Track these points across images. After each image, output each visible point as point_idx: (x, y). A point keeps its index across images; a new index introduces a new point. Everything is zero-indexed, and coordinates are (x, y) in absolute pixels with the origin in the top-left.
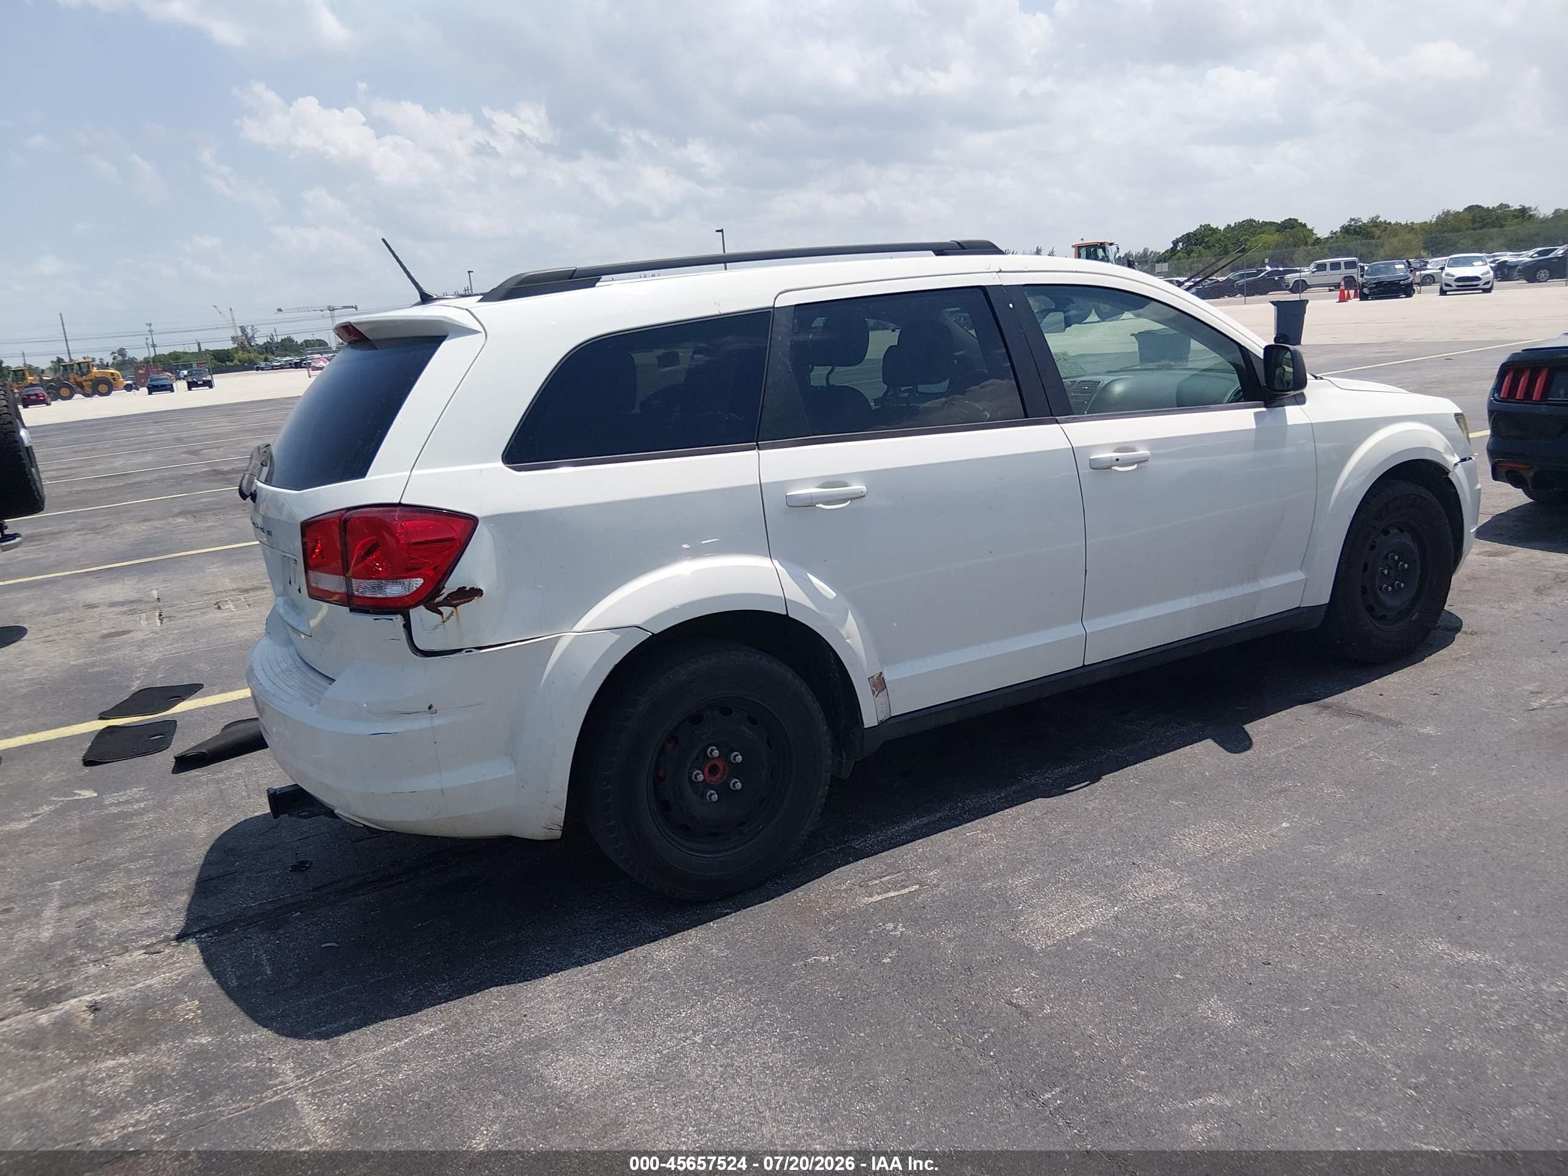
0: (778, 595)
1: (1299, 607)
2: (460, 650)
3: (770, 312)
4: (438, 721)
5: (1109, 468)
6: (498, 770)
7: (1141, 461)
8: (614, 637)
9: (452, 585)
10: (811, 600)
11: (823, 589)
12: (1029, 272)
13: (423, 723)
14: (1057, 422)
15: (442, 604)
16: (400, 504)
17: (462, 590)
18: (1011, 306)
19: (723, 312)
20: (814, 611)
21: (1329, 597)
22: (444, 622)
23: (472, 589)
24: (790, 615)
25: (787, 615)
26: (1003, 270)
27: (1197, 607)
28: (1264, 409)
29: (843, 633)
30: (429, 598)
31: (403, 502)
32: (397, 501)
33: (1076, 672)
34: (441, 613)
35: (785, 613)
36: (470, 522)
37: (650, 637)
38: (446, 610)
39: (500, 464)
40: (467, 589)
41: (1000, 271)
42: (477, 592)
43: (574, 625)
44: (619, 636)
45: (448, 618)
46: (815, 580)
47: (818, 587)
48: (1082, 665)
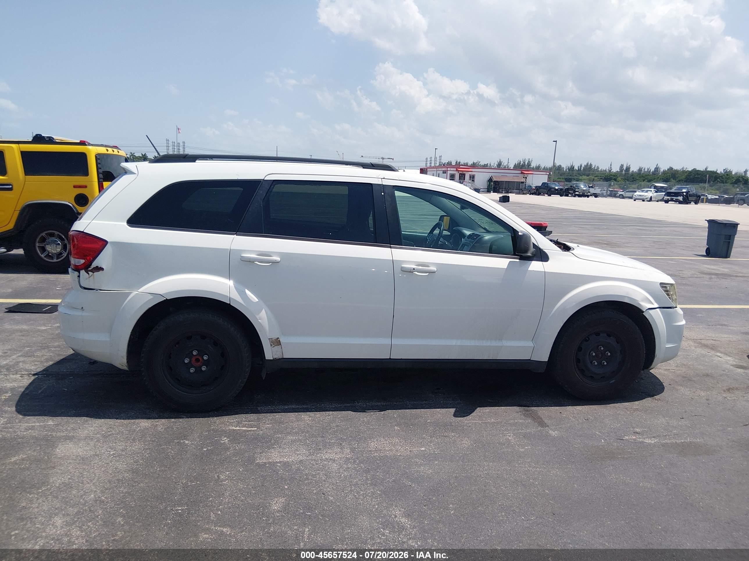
0: (227, 295)
1: (530, 360)
2: (94, 289)
3: (261, 181)
4: (84, 314)
5: (413, 272)
6: (103, 337)
7: (432, 272)
8: (151, 297)
9: (94, 265)
10: (243, 301)
11: (252, 297)
12: (399, 180)
13: (78, 313)
14: (391, 247)
15: (90, 271)
16: (83, 232)
17: (97, 267)
18: (383, 194)
19: (239, 178)
20: (243, 304)
21: (548, 358)
22: (89, 277)
23: (100, 267)
24: (231, 304)
25: (230, 304)
26: (385, 178)
27: (459, 346)
28: (518, 260)
29: (258, 317)
30: (86, 267)
31: (84, 231)
32: (82, 231)
33: (386, 360)
34: (89, 274)
35: (229, 303)
36: (104, 243)
37: (165, 300)
38: (90, 273)
39: (125, 224)
40: (99, 267)
41: (384, 178)
42: (102, 269)
43: (138, 290)
44: (152, 297)
45: (91, 276)
46: (247, 292)
47: (248, 296)
48: (389, 358)
